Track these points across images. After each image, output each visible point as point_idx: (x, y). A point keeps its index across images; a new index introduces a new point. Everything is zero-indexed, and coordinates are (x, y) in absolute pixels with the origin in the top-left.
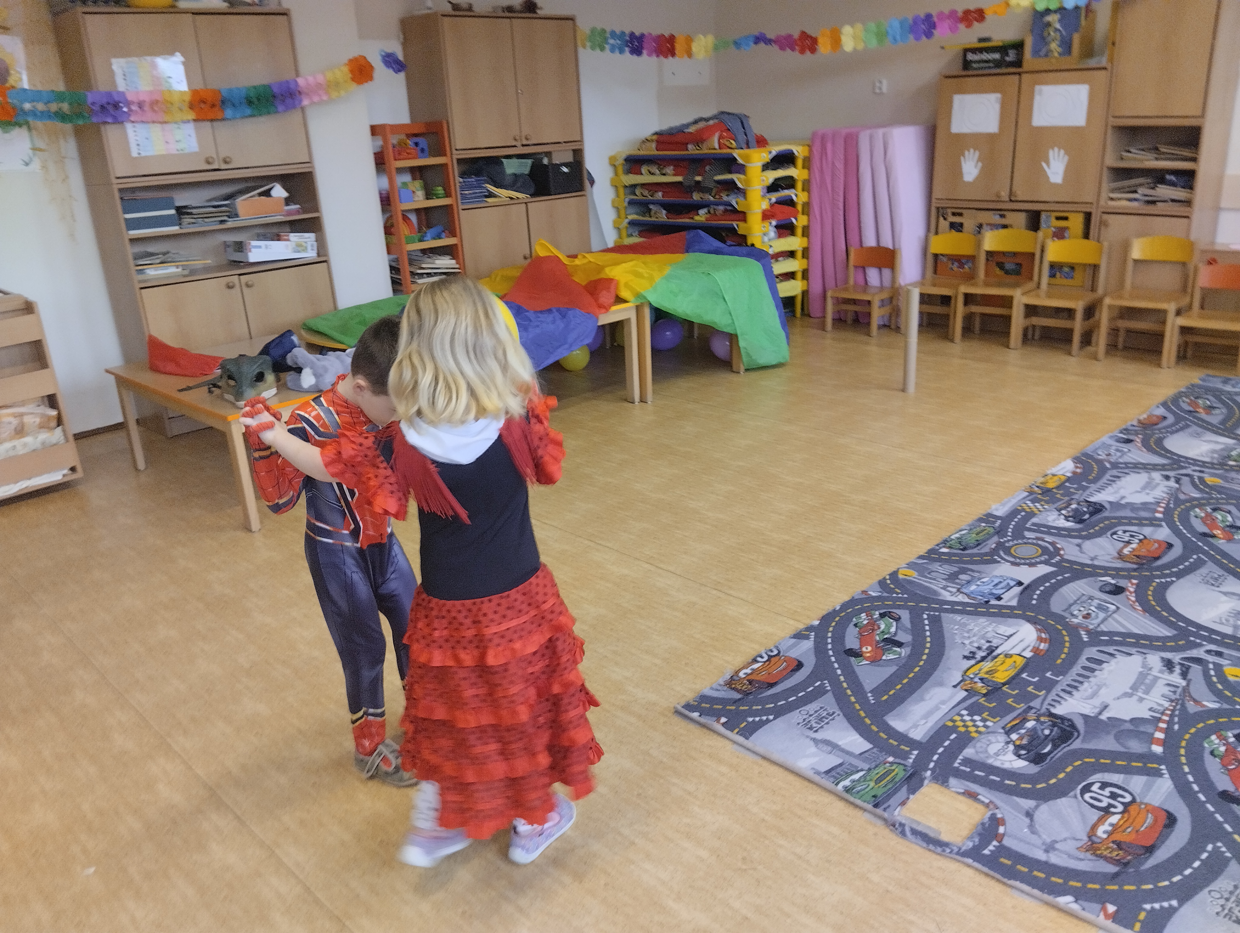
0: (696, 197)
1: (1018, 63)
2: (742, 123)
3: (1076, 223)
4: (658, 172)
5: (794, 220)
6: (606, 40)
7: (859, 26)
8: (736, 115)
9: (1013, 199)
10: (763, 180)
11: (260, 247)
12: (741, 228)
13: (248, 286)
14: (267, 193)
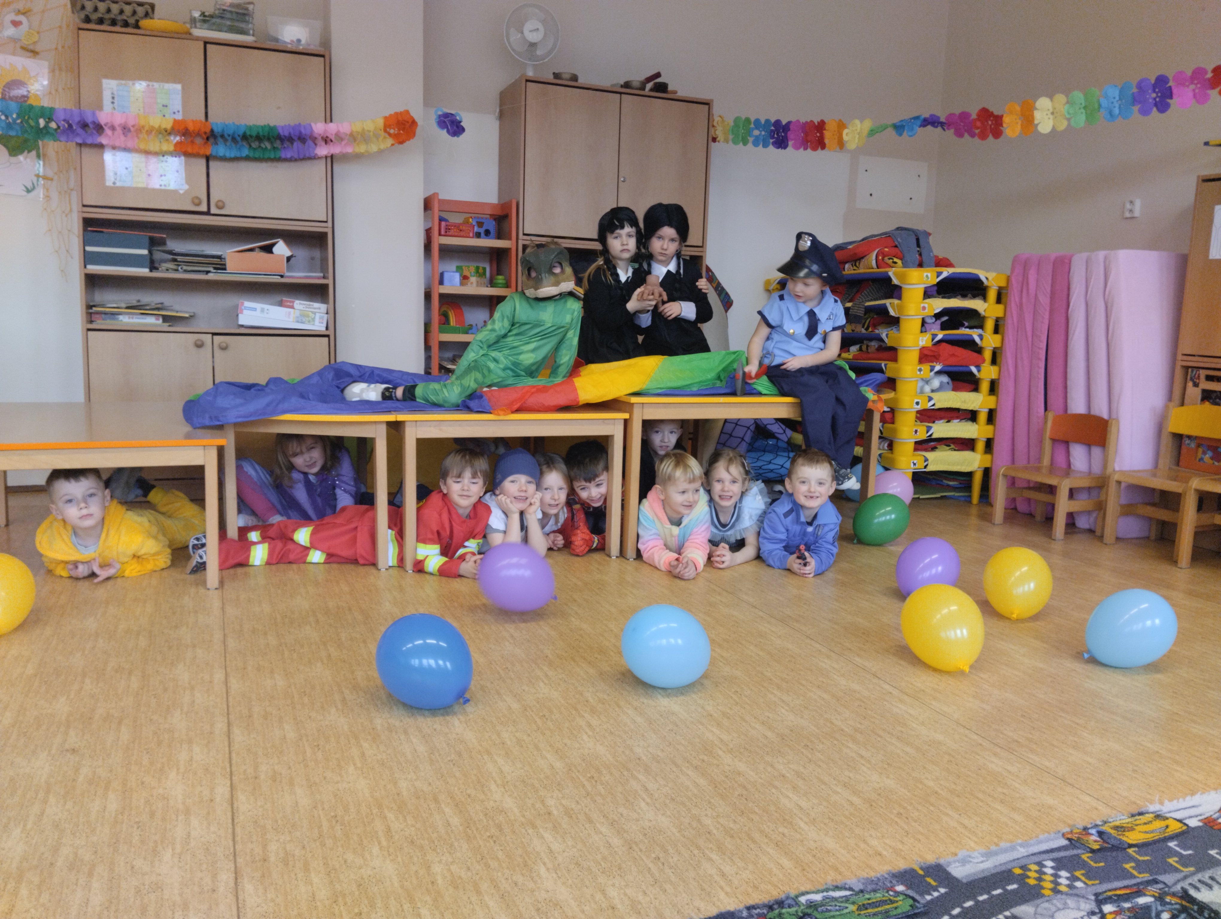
2: (918, 240)
5: (974, 369)
6: (749, 133)
7: (1060, 98)
8: (914, 231)
10: (925, 309)
11: (255, 309)
12: (892, 370)
13: (224, 348)
14: (268, 249)
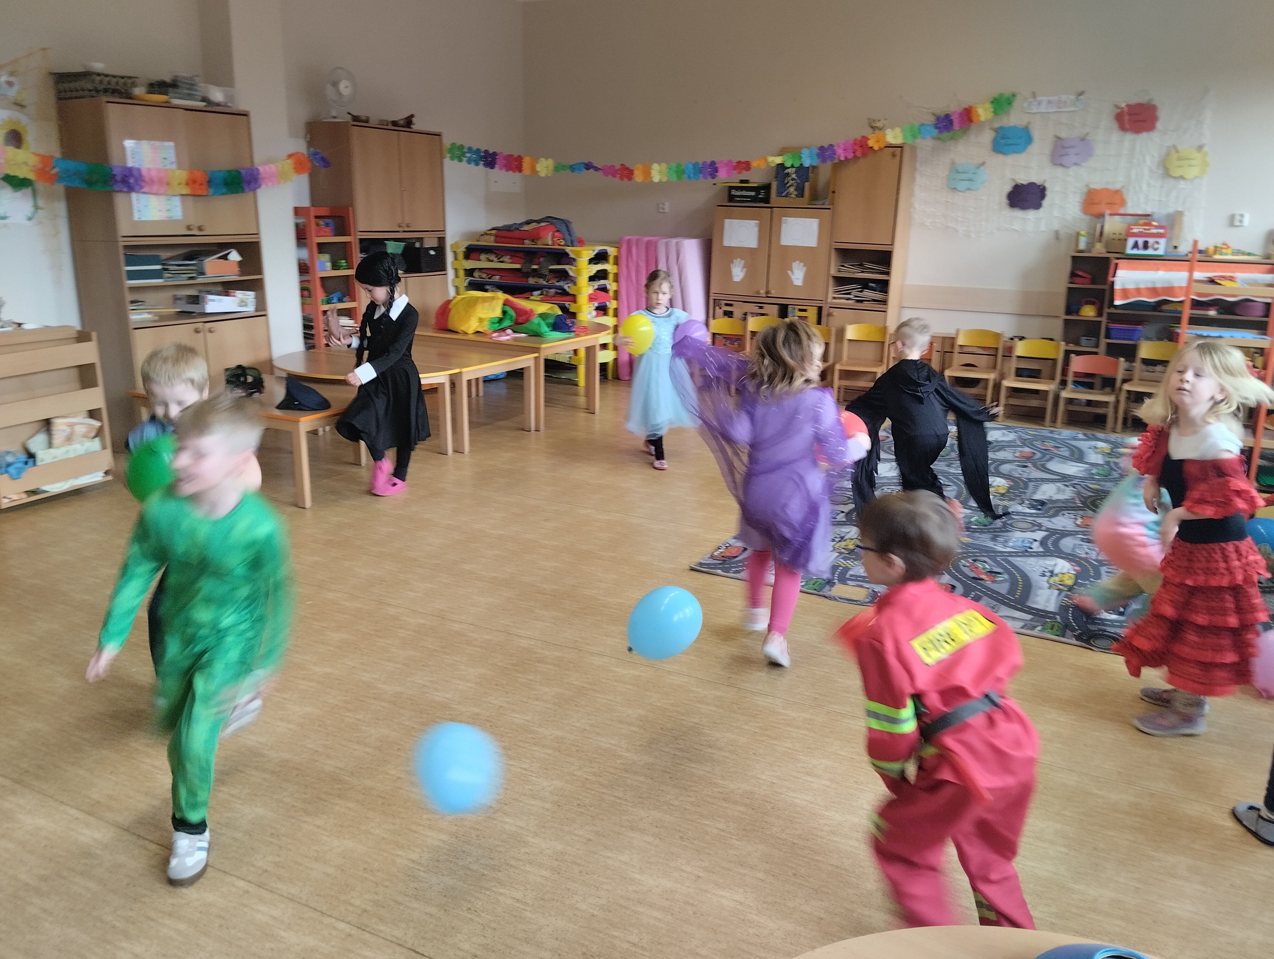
0: (532, 281)
1: (767, 200)
2: (567, 226)
3: (812, 313)
4: (495, 259)
5: (608, 303)
6: (463, 154)
7: (664, 165)
8: (562, 220)
9: (769, 296)
10: (589, 272)
11: (214, 301)
12: (572, 308)
13: (213, 331)
14: (226, 257)
